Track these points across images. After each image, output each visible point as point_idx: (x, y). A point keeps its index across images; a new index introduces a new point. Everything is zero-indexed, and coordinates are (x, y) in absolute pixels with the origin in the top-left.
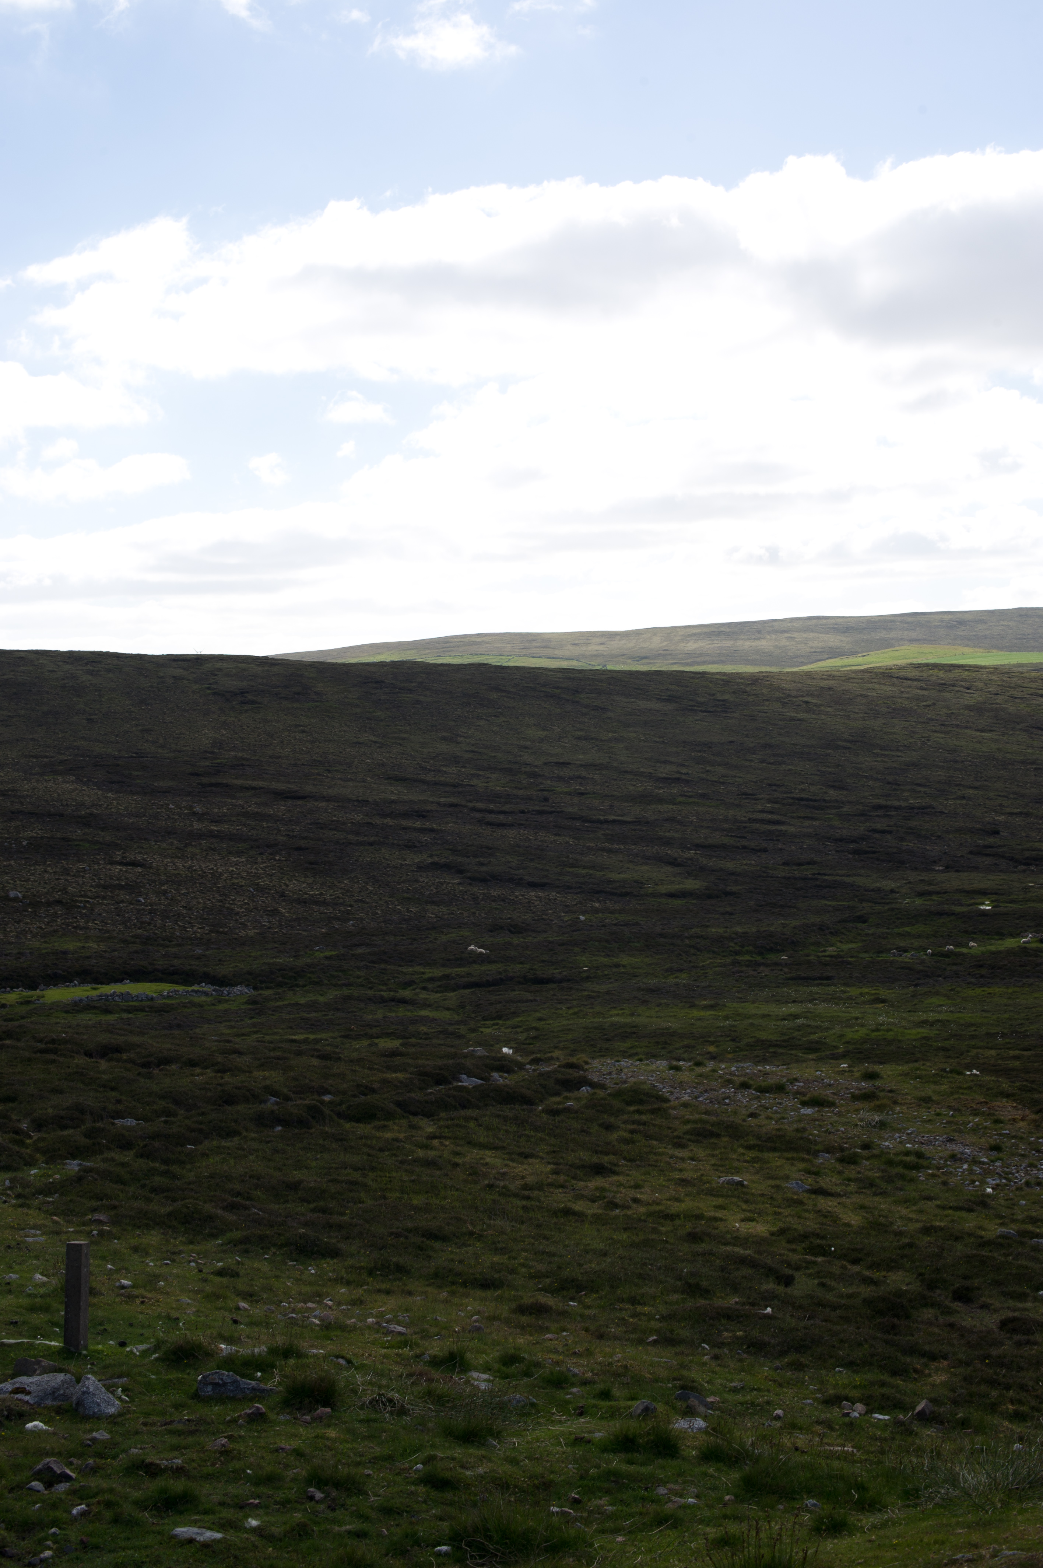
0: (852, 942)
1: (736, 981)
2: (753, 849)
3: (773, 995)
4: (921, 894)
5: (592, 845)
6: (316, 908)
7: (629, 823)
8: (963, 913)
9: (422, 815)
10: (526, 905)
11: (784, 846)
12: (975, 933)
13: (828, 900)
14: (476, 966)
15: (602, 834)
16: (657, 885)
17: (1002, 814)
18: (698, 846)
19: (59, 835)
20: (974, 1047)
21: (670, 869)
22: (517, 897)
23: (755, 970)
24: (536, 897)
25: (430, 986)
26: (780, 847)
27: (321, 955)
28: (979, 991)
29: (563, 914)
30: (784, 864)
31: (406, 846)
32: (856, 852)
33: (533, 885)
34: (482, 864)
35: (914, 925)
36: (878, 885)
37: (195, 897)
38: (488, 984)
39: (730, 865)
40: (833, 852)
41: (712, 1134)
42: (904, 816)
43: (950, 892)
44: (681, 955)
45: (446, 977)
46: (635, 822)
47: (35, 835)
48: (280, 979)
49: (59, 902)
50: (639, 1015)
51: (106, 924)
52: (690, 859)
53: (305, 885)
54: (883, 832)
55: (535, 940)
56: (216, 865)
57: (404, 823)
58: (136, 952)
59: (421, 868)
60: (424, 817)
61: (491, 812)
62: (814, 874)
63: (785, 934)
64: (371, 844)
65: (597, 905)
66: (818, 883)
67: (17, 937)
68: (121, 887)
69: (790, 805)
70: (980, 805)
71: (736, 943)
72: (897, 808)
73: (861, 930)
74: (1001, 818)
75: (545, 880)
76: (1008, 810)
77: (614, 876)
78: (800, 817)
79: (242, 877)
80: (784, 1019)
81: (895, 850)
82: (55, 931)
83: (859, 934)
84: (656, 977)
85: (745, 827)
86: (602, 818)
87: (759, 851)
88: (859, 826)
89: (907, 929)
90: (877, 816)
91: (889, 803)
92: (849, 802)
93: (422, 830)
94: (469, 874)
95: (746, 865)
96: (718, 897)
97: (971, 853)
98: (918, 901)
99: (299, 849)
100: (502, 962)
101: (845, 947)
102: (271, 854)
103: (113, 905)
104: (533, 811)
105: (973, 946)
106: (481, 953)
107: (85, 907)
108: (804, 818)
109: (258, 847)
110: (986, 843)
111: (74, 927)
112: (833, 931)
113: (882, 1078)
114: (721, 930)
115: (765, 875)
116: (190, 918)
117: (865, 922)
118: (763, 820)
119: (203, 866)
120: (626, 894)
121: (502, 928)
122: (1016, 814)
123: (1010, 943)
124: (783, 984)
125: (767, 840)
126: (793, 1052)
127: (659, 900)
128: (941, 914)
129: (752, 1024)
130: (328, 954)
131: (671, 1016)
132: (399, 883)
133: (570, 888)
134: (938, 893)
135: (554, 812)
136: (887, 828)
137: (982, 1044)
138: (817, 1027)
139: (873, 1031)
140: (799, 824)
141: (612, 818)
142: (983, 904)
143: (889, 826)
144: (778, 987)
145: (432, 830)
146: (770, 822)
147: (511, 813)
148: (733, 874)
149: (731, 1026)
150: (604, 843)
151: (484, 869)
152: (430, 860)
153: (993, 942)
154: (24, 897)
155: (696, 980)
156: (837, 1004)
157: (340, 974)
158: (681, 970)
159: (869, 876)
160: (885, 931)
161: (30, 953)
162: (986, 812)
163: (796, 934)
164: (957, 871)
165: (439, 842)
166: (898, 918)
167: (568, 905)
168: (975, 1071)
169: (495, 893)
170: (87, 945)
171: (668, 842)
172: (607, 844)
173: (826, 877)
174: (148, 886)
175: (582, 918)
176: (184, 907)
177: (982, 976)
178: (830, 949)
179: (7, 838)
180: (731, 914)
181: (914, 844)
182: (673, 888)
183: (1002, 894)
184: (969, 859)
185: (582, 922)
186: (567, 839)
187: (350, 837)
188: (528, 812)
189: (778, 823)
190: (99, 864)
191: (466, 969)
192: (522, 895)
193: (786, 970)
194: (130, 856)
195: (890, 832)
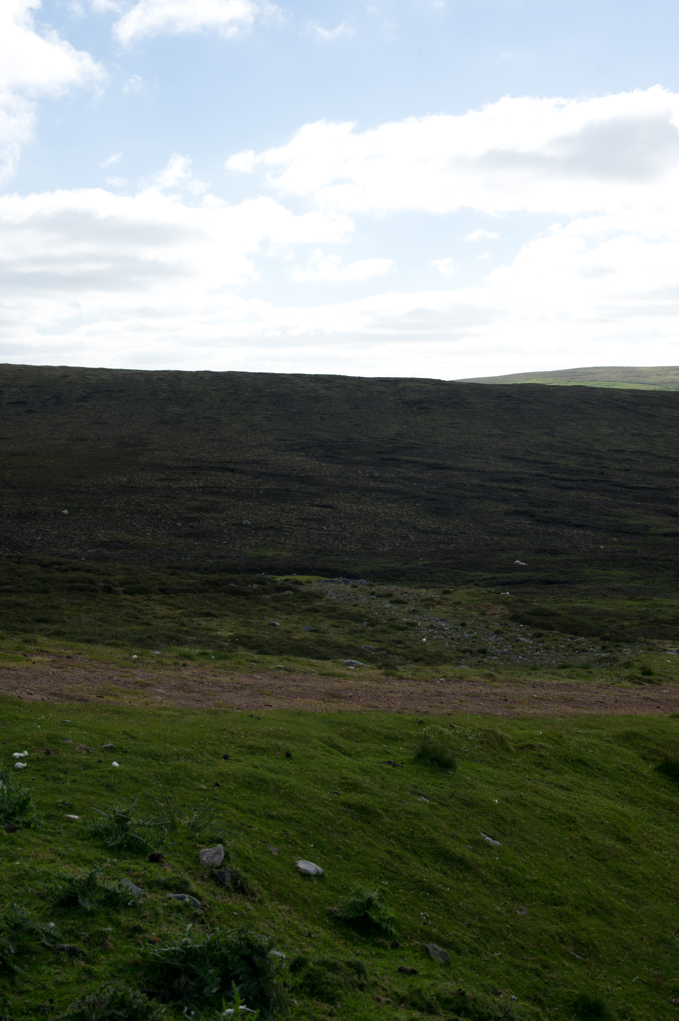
5: (624, 502)
6: (433, 536)
7: (652, 489)
9: (517, 481)
10: (569, 538)
15: (632, 496)
19: (284, 488)
22: (564, 533)
24: (577, 533)
25: (481, 583)
27: (422, 563)
29: (590, 545)
31: (501, 500)
34: (547, 512)
37: (359, 527)
45: (494, 578)
46: (656, 488)
47: (269, 487)
48: (390, 576)
49: (272, 528)
51: (298, 541)
53: (430, 522)
55: (562, 559)
56: (377, 508)
57: (504, 485)
58: (309, 558)
59: (507, 513)
60: (519, 482)
61: (563, 480)
64: (479, 498)
67: (240, 547)
68: (313, 520)
75: (585, 523)
77: (631, 522)
79: (392, 516)
82: (264, 545)
84: (624, 582)
86: (635, 485)
93: (514, 490)
94: (537, 518)
99: (432, 500)
100: (532, 571)
102: (414, 502)
103: (306, 530)
104: (591, 480)
107: (288, 531)
109: (407, 498)
111: (278, 543)
116: (351, 539)
119: (369, 508)
120: (636, 533)
121: (545, 551)
127: (656, 538)
130: (425, 563)
132: (490, 522)
133: (600, 528)
141: (642, 485)
145: (521, 490)
147: (576, 481)
149: (645, 610)
150: (631, 501)
151: (548, 515)
152: (514, 509)
154: (251, 524)
157: (428, 574)
161: (244, 557)
165: (523, 498)
167: (596, 539)
169: (550, 530)
170: (281, 553)
171: (674, 502)
172: (633, 502)
174: (331, 520)
175: (602, 547)
176: (350, 533)
179: (252, 489)
182: (667, 530)
185: (601, 549)
186: (608, 498)
187: (467, 493)
188: (588, 481)
190: (305, 506)
191: (508, 575)
192: (568, 532)
194: (325, 502)
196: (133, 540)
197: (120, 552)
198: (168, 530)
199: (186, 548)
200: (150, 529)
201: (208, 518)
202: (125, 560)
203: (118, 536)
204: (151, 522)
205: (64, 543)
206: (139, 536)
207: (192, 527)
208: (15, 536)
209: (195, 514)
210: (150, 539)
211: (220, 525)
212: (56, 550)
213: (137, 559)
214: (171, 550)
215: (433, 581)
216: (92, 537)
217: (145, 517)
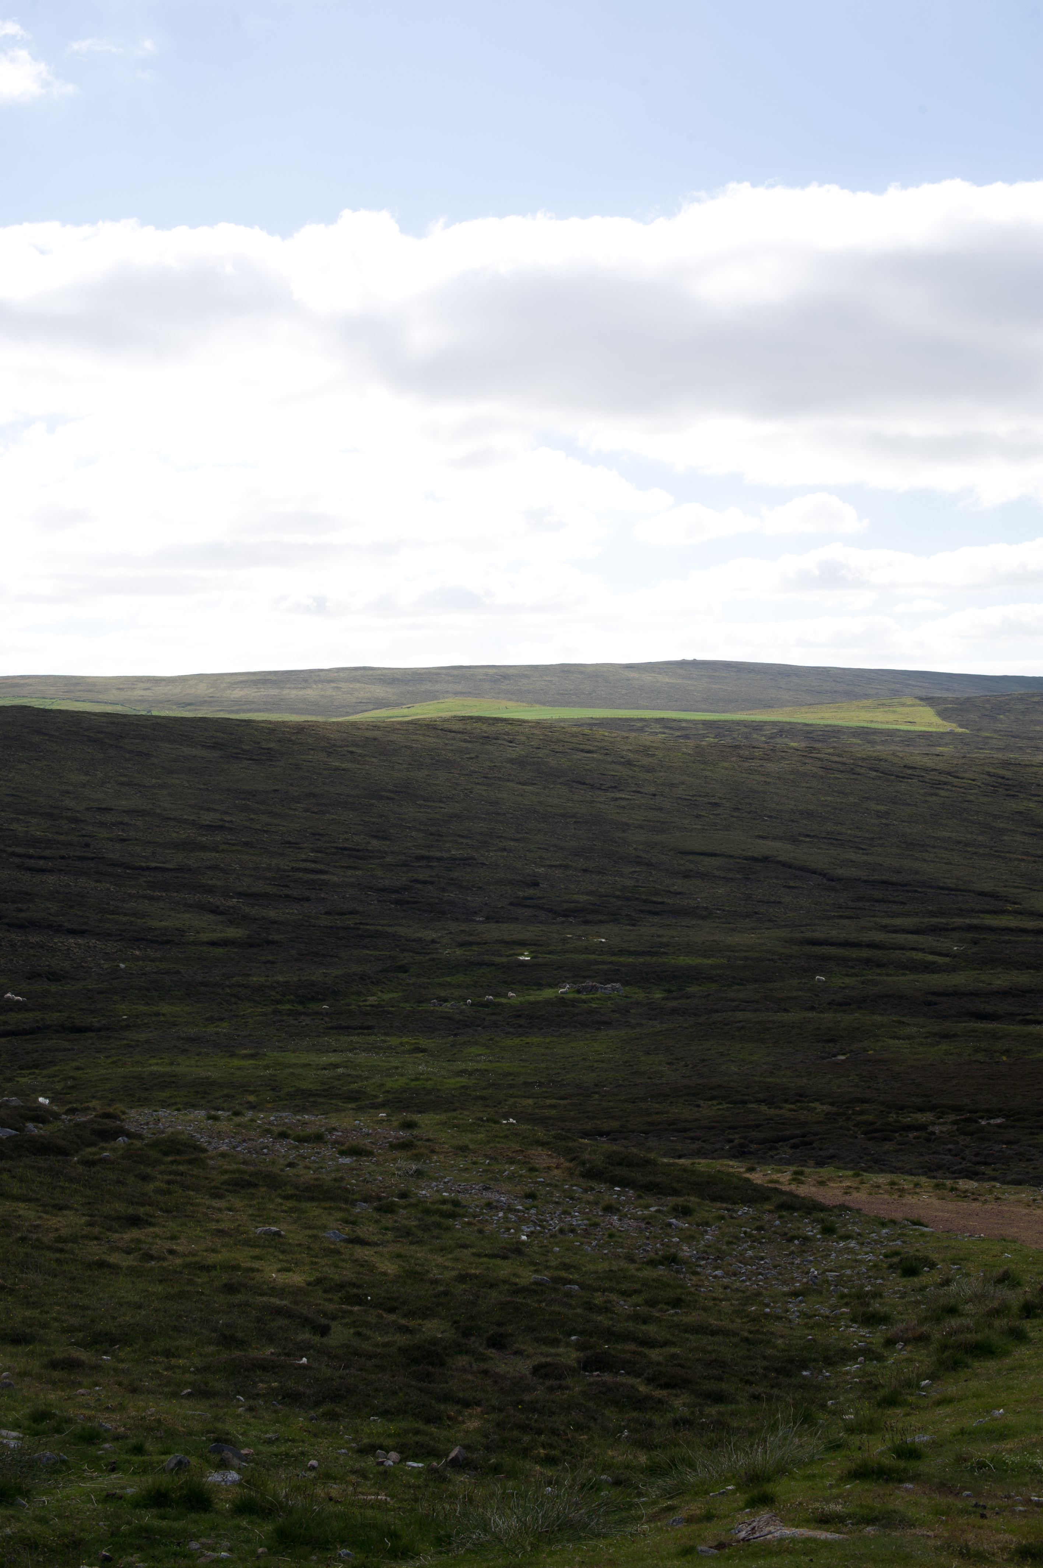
0: (393, 992)
1: (277, 1030)
2: (295, 898)
3: (314, 1045)
4: (461, 945)
5: (134, 892)
7: (171, 870)
8: (502, 963)
10: (65, 952)
11: (327, 896)
12: (514, 983)
13: (370, 950)
14: (13, 1014)
15: (144, 881)
16: (198, 933)
17: (542, 866)
18: (240, 895)
20: (512, 1096)
21: (212, 917)
22: (56, 944)
23: (296, 1019)
24: (76, 944)
26: (322, 896)
28: (517, 1041)
29: (103, 962)
30: (327, 913)
32: (397, 902)
33: (73, 932)
34: (21, 910)
35: (454, 975)
36: (419, 935)
38: (25, 1032)
39: (272, 914)
40: (376, 902)
41: (250, 1184)
42: (447, 867)
43: (490, 943)
44: (222, 1004)
46: (178, 869)
50: (179, 1064)
52: (233, 908)
54: (425, 882)
55: (74, 988)
61: (30, 857)
62: (356, 924)
63: (326, 984)
65: (137, 953)
66: (360, 932)
69: (333, 855)
70: (520, 857)
71: (277, 992)
72: (439, 859)
73: (402, 979)
74: (541, 870)
75: (85, 927)
76: (548, 862)
77: (155, 924)
78: (342, 867)
80: (325, 1069)
81: (436, 901)
83: (401, 984)
84: (197, 1026)
85: (288, 876)
86: (144, 864)
87: (302, 900)
88: (402, 877)
89: (448, 979)
90: (420, 866)
91: (432, 854)
92: (392, 853)
95: (288, 913)
96: (259, 946)
97: (511, 904)
98: (459, 952)
100: (39, 1010)
101: (386, 996)
104: (74, 856)
105: (512, 996)
106: (18, 1001)
108: (347, 867)
110: (526, 894)
112: (374, 980)
113: (420, 1127)
114: (263, 979)
115: (307, 924)
117: (406, 972)
118: (306, 869)
120: (168, 942)
121: (40, 975)
122: (556, 866)
123: (548, 993)
124: (324, 1033)
125: (309, 889)
126: (333, 1101)
127: (201, 948)
128: (480, 964)
129: (292, 1073)
131: (211, 1066)
133: (110, 935)
134: (479, 944)
135: (95, 858)
136: (428, 879)
137: (519, 1093)
138: (357, 1076)
139: (413, 1080)
140: (343, 874)
141: (154, 865)
142: (522, 955)
143: (431, 876)
144: (319, 1036)
146: (313, 871)
147: (52, 858)
148: (275, 922)
149: (271, 1075)
150: (145, 890)
153: (532, 992)
155: (236, 1029)
156: (377, 1053)
158: (221, 1019)
159: (410, 926)
160: (425, 980)
162: (526, 864)
163: (337, 983)
164: (498, 922)
166: (439, 968)
167: (108, 953)
168: (511, 1120)
171: (210, 890)
172: (148, 891)
173: (368, 927)
175: (122, 966)
177: (520, 1026)
178: (371, 998)
180: (273, 963)
181: (456, 894)
182: (214, 936)
183: (541, 946)
184: (509, 910)
185: (122, 969)
186: (108, 885)
188: (69, 858)
189: (321, 872)
191: (2, 1017)
192: (61, 942)
193: (327, 1019)
195: (432, 883)
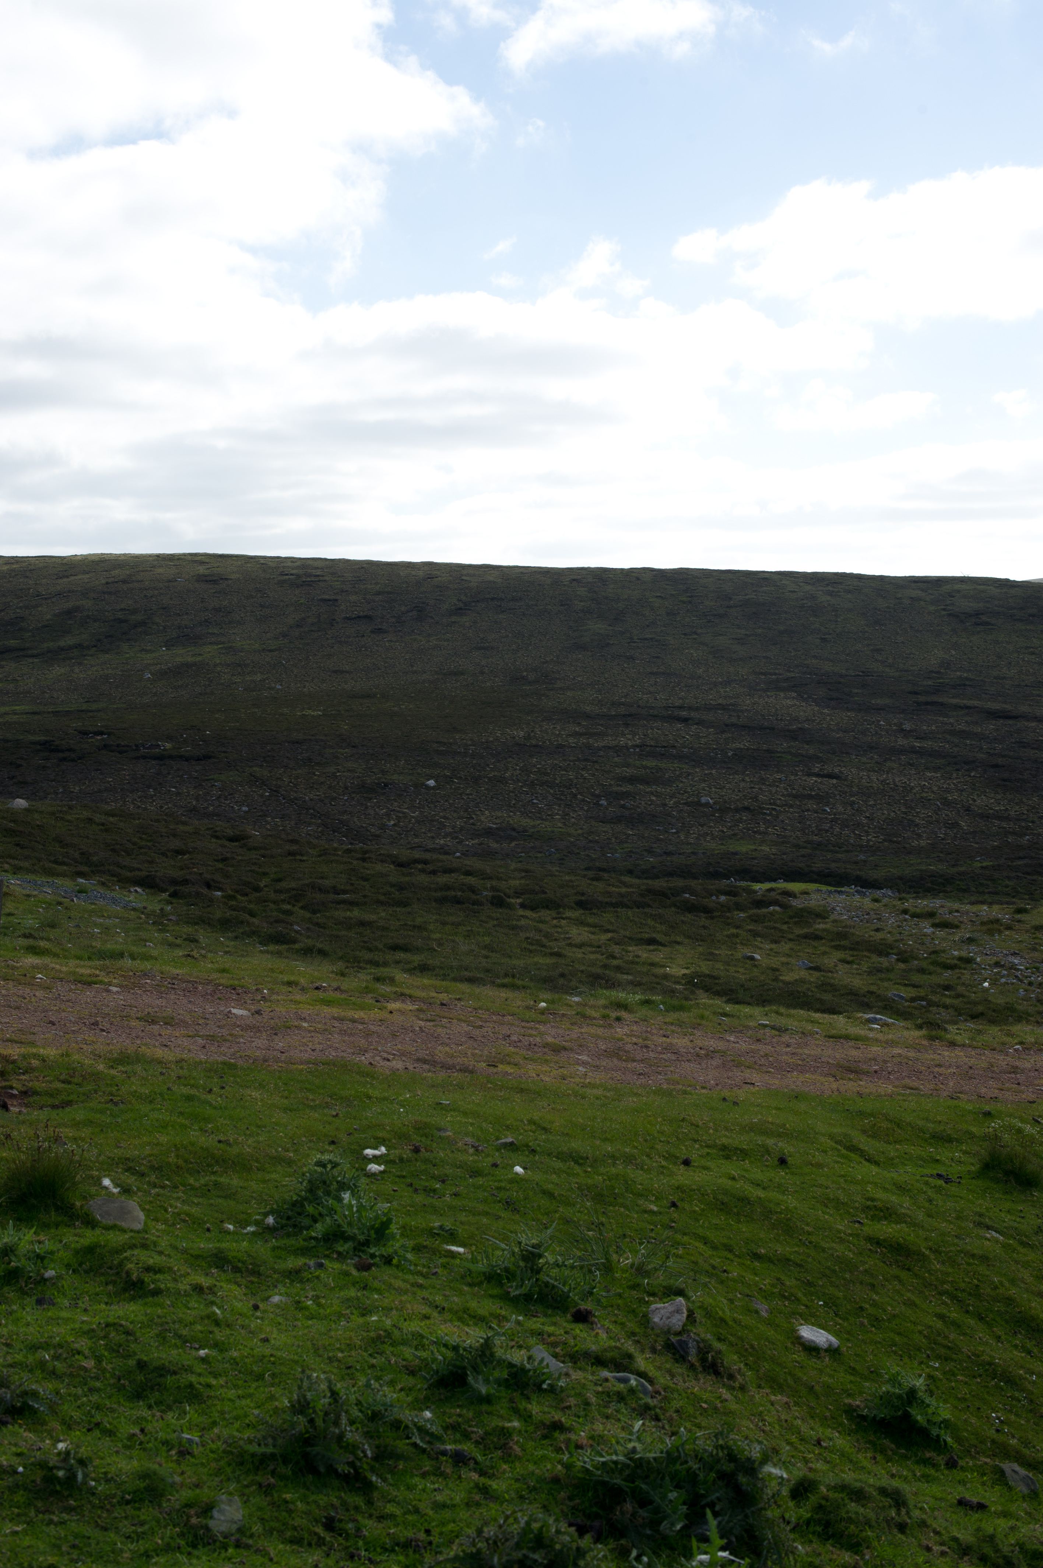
6: (997, 822)
19: (765, 747)
27: (979, 865)
37: (881, 809)
47: (742, 746)
48: (929, 885)
49: (747, 809)
51: (786, 829)
53: (992, 801)
56: (909, 780)
58: (803, 856)
67: (697, 838)
68: (810, 797)
79: (933, 792)
82: (734, 835)
99: (996, 766)
102: (968, 770)
103: (798, 813)
107: (770, 814)
109: (956, 764)
111: (755, 832)
116: (869, 827)
119: (897, 780)
130: (984, 864)
154: (714, 803)
157: (989, 883)
161: (704, 853)
170: (760, 848)
174: (838, 797)
176: (866, 817)
179: (715, 749)
190: (797, 775)
194: (828, 769)
196: (534, 827)
197: (513, 844)
198: (587, 811)
199: (614, 840)
200: (559, 810)
201: (647, 793)
202: (521, 857)
203: (510, 819)
204: (562, 800)
205: (429, 831)
206: (543, 820)
207: (623, 806)
208: (356, 819)
209: (629, 788)
210: (560, 825)
211: (665, 805)
212: (416, 840)
213: (539, 855)
214: (591, 841)
215: (996, 893)
216: (471, 821)
217: (552, 791)
